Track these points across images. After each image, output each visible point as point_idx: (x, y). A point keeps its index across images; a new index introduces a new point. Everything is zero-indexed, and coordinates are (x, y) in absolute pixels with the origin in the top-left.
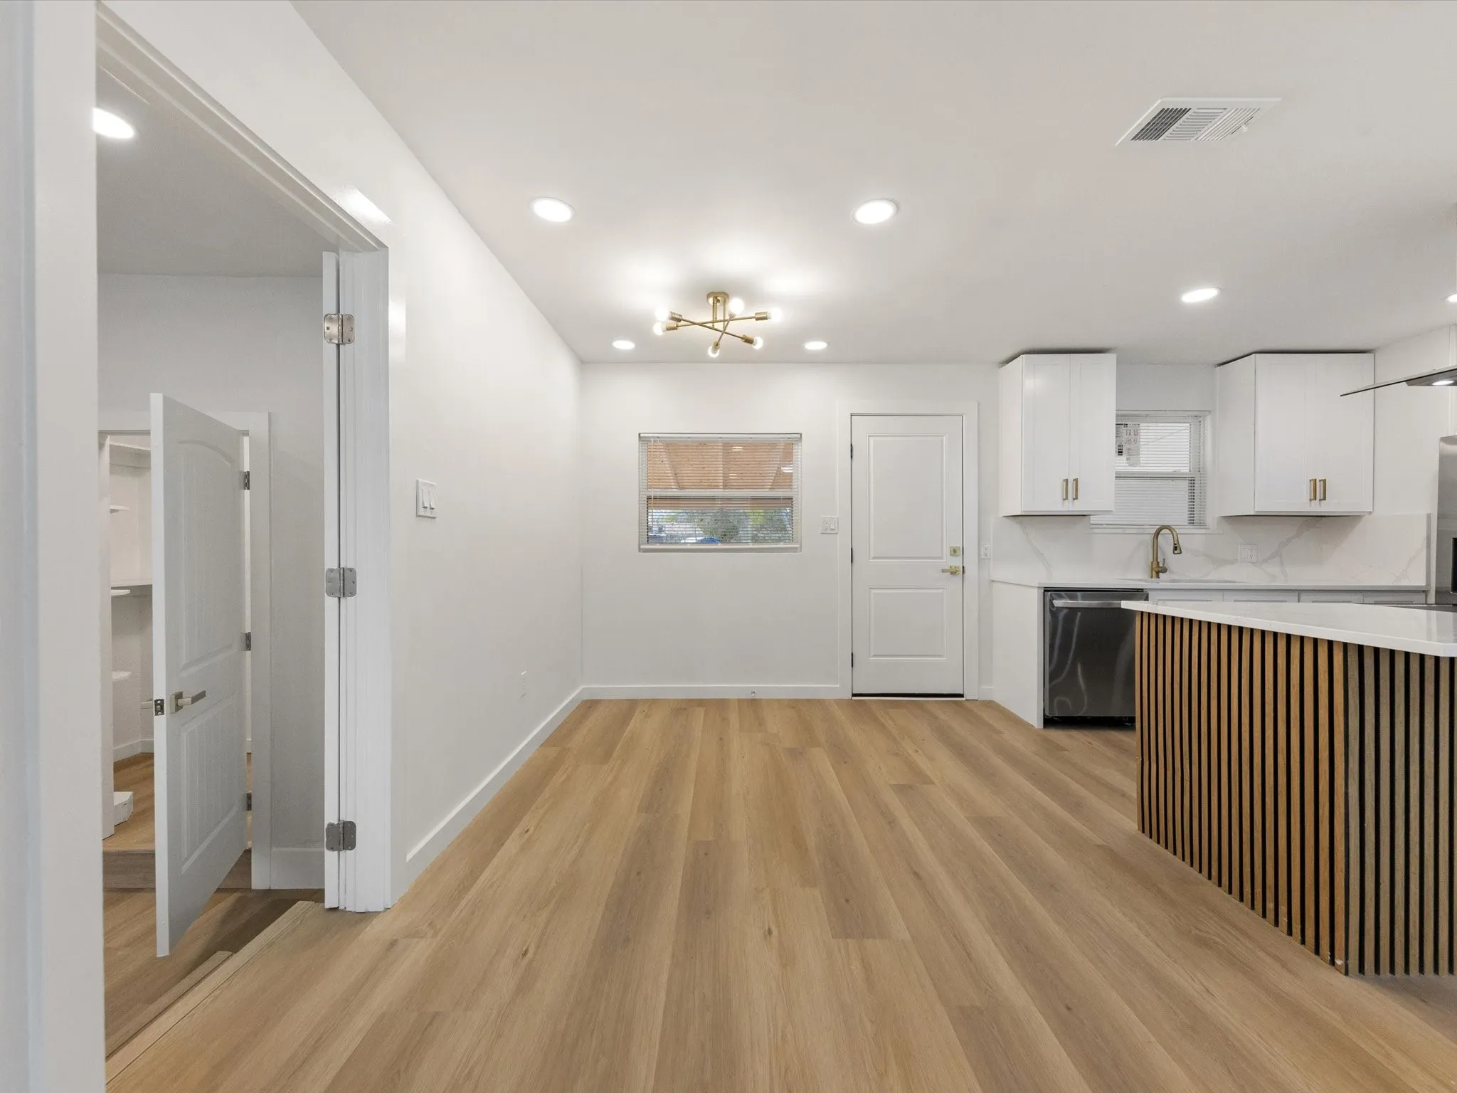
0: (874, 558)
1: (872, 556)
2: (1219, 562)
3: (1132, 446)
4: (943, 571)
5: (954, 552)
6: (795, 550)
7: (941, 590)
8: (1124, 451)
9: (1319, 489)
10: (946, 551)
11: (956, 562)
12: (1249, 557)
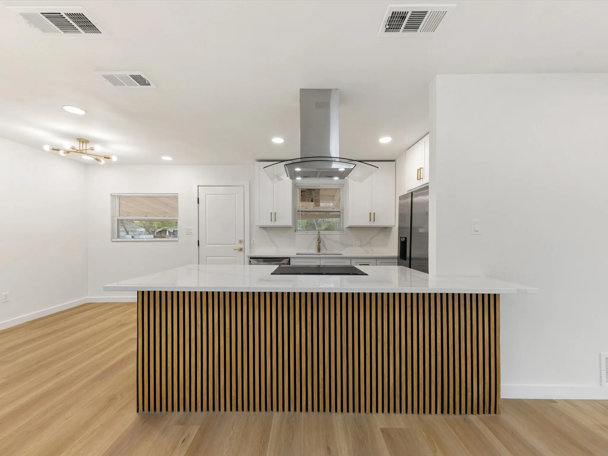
0: (208, 244)
1: (207, 243)
2: (345, 246)
3: (317, 198)
4: (234, 250)
5: (241, 242)
6: (177, 241)
7: (235, 258)
8: (314, 200)
9: (372, 217)
10: (237, 242)
11: (241, 246)
12: (358, 244)
